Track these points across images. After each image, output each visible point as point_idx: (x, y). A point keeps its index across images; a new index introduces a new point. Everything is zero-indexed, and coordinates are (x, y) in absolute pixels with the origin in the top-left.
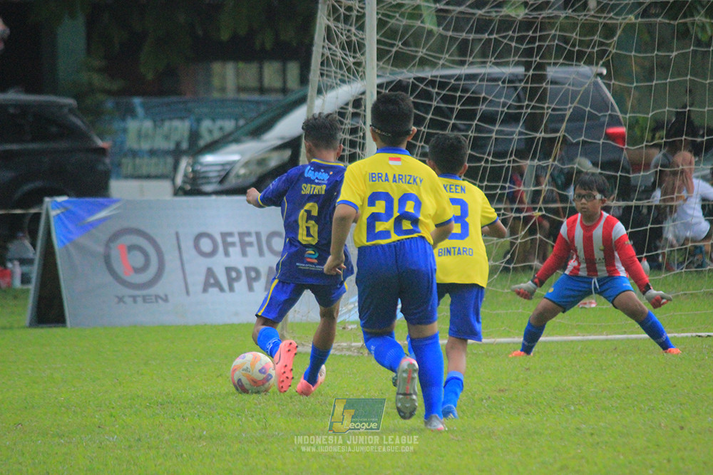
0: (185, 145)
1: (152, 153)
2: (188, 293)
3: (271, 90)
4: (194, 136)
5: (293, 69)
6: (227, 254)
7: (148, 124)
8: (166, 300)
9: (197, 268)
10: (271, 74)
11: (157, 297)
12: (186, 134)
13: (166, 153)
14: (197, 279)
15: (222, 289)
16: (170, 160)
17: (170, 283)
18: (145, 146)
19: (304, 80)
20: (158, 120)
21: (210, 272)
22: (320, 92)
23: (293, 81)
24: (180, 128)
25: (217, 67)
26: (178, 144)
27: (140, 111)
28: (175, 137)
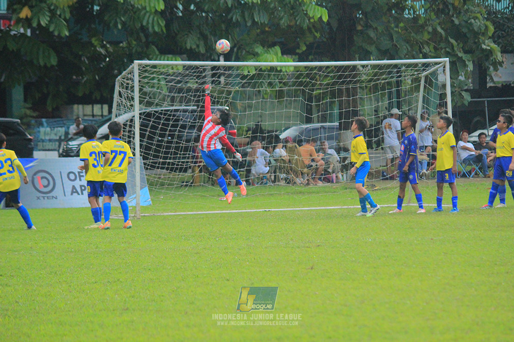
0: (63, 138)
1: (50, 140)
2: (65, 195)
3: (96, 116)
4: (67, 133)
5: (106, 107)
6: (80, 180)
7: (48, 129)
8: (56, 198)
9: (69, 185)
10: (97, 109)
11: (53, 197)
12: (64, 133)
13: (56, 140)
14: (69, 190)
15: (79, 194)
16: (57, 143)
17: (58, 192)
18: (47, 138)
19: (110, 112)
20: (52, 128)
21: (74, 187)
22: (116, 116)
23: (106, 112)
24: (62, 131)
25: (75, 106)
26: (60, 137)
27: (45, 124)
28: (59, 134)
